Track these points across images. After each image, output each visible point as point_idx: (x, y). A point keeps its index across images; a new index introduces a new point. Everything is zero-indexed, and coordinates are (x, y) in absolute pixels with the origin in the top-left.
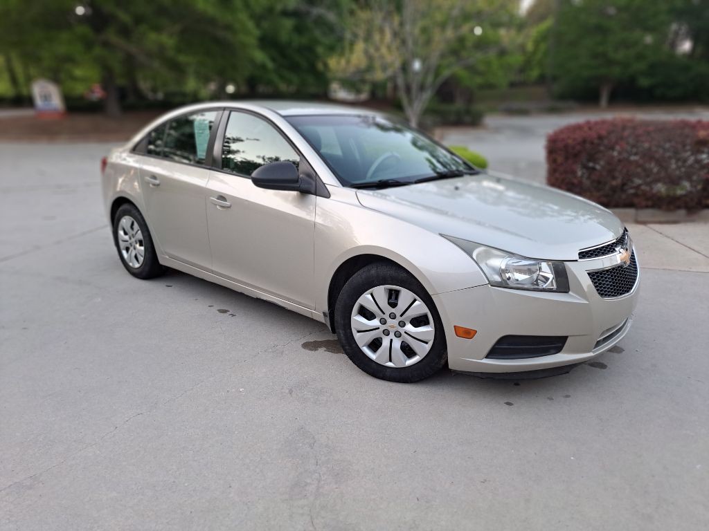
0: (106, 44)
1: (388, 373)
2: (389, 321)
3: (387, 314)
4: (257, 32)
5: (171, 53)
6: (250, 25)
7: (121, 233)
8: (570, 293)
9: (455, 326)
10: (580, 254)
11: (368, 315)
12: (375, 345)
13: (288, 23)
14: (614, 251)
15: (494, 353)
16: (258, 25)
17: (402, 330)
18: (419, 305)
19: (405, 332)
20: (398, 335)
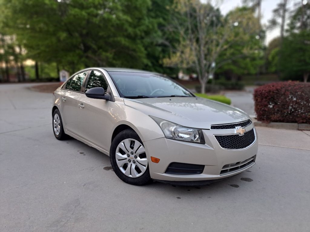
0: (87, 57)
1: (129, 180)
2: (131, 155)
3: (130, 152)
4: (145, 52)
5: (110, 60)
6: (143, 49)
7: (55, 121)
8: (205, 144)
9: (151, 157)
10: (211, 127)
11: (122, 152)
12: (125, 167)
13: (160, 49)
14: (234, 128)
15: (168, 171)
16: (146, 49)
17: (135, 160)
18: (142, 148)
19: (137, 161)
20: (134, 162)
